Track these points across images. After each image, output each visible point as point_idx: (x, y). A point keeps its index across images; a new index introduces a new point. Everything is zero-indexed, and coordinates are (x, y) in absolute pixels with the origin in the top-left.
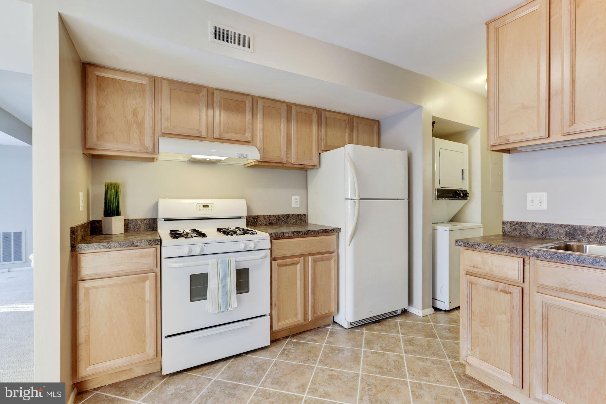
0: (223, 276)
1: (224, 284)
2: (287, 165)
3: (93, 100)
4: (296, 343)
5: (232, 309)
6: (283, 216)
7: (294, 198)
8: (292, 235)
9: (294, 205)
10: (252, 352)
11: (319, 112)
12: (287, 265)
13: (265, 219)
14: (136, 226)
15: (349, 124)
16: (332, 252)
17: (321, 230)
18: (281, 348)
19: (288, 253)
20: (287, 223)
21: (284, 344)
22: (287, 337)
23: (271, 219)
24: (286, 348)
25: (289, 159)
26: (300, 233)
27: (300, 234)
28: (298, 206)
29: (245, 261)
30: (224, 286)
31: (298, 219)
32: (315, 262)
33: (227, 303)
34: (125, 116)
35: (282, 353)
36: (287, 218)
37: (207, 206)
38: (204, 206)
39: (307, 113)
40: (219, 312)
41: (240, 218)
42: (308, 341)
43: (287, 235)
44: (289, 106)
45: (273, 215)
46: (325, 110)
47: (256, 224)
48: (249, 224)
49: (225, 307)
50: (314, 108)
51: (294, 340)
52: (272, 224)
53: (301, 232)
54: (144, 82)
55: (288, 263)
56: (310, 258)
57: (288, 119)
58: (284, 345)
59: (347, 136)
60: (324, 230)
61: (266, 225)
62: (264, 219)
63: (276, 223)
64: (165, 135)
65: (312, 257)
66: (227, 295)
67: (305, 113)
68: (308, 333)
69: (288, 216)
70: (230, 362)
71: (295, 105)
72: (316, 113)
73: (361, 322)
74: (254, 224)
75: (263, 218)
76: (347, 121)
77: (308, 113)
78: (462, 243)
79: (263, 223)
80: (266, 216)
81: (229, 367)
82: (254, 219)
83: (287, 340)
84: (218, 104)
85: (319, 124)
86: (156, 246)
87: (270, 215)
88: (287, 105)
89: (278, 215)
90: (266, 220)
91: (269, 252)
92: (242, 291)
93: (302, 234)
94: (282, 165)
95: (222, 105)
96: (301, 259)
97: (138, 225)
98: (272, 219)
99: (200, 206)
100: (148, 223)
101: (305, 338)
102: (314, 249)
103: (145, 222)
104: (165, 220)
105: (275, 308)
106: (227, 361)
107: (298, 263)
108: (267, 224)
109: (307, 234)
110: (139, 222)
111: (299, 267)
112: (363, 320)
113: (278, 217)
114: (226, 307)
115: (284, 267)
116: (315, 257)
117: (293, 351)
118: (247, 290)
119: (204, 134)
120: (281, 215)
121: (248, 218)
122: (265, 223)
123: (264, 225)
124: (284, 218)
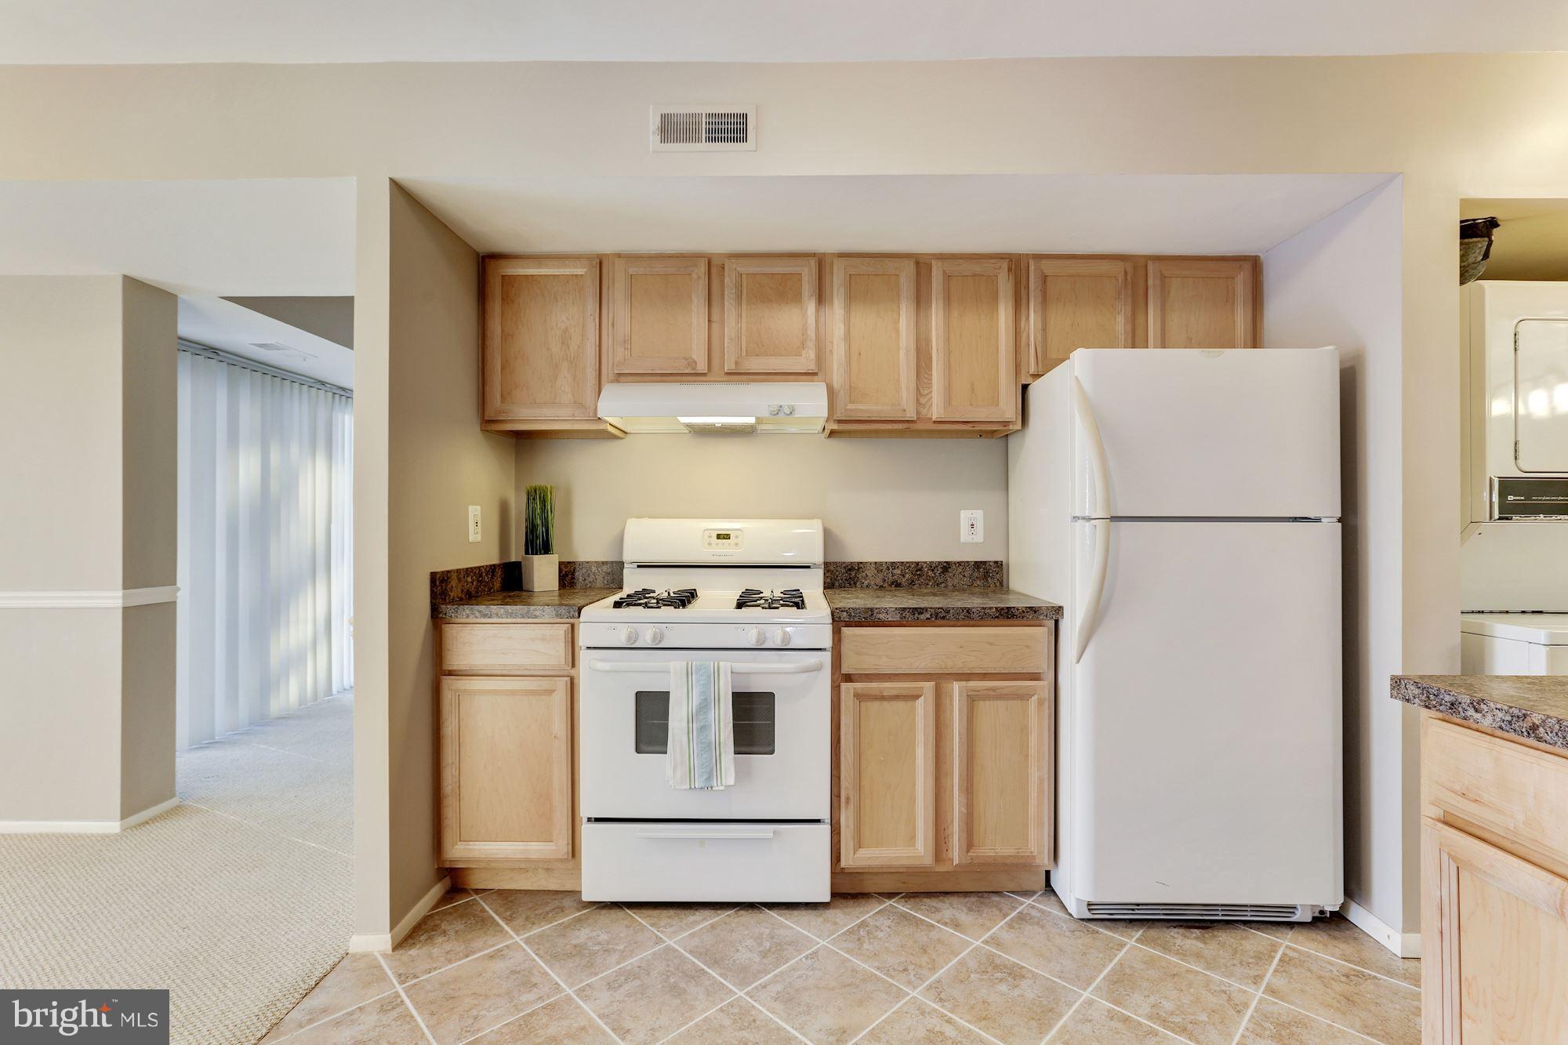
0: (700, 704)
1: (702, 724)
2: (919, 426)
3: (495, 325)
4: (905, 917)
5: (722, 788)
6: (932, 566)
7: (965, 516)
8: (897, 618)
9: (965, 535)
10: (784, 907)
11: (1017, 265)
12: (882, 698)
13: (880, 571)
14: (588, 576)
15: (1130, 287)
16: (1035, 677)
17: (991, 608)
18: (858, 918)
19: (885, 665)
20: (943, 585)
21: (872, 910)
22: (890, 895)
23: (895, 571)
24: (872, 923)
25: (927, 408)
26: (922, 613)
27: (922, 617)
28: (979, 538)
29: (761, 673)
30: (703, 729)
31: (976, 574)
32: (972, 700)
33: (711, 770)
34: (548, 349)
35: (850, 932)
36: (943, 572)
37: (727, 537)
38: (719, 537)
39: (979, 275)
40: (691, 788)
41: (809, 567)
42: (938, 922)
43: (881, 616)
44: (921, 264)
45: (903, 563)
46: (1039, 257)
47: (855, 584)
48: (837, 584)
49: (706, 779)
50: (1004, 256)
51: (902, 907)
52: (898, 585)
53: (927, 611)
54: (580, 271)
55: (885, 693)
56: (956, 687)
57: (921, 300)
58: (868, 913)
59: (1120, 323)
60: (1003, 609)
61: (881, 586)
62: (876, 572)
63: (912, 583)
64: (622, 379)
65: (964, 683)
66: (711, 749)
67: (974, 275)
68: (954, 900)
69: (946, 567)
70: (724, 915)
71: (942, 257)
72: (1010, 270)
73: (1133, 910)
74: (850, 584)
75: (873, 569)
76: (1121, 277)
77: (983, 275)
78: (1417, 691)
79: (873, 583)
80: (881, 564)
81: (713, 927)
82: (850, 570)
83: (885, 902)
84: (734, 291)
85: (1019, 302)
86: (572, 621)
87: (893, 563)
88: (917, 263)
89: (917, 563)
90: (881, 576)
91: (826, 658)
92: (755, 749)
93: (928, 616)
94: (905, 426)
95: (745, 291)
96: (929, 686)
97: (592, 575)
98: (899, 572)
99: (710, 537)
100: (609, 570)
101: (938, 910)
102: (970, 663)
103: (605, 568)
104: (639, 566)
105: (846, 808)
106: (719, 912)
107: (918, 697)
108: (886, 585)
109: (943, 618)
110: (594, 569)
111: (922, 709)
112: (1138, 905)
113: (917, 569)
114: (709, 778)
115: (876, 704)
116: (972, 684)
117: (881, 935)
118: (769, 749)
119: (702, 367)
120: (926, 563)
121: (832, 568)
122: (879, 581)
123: (875, 587)
124: (933, 570)
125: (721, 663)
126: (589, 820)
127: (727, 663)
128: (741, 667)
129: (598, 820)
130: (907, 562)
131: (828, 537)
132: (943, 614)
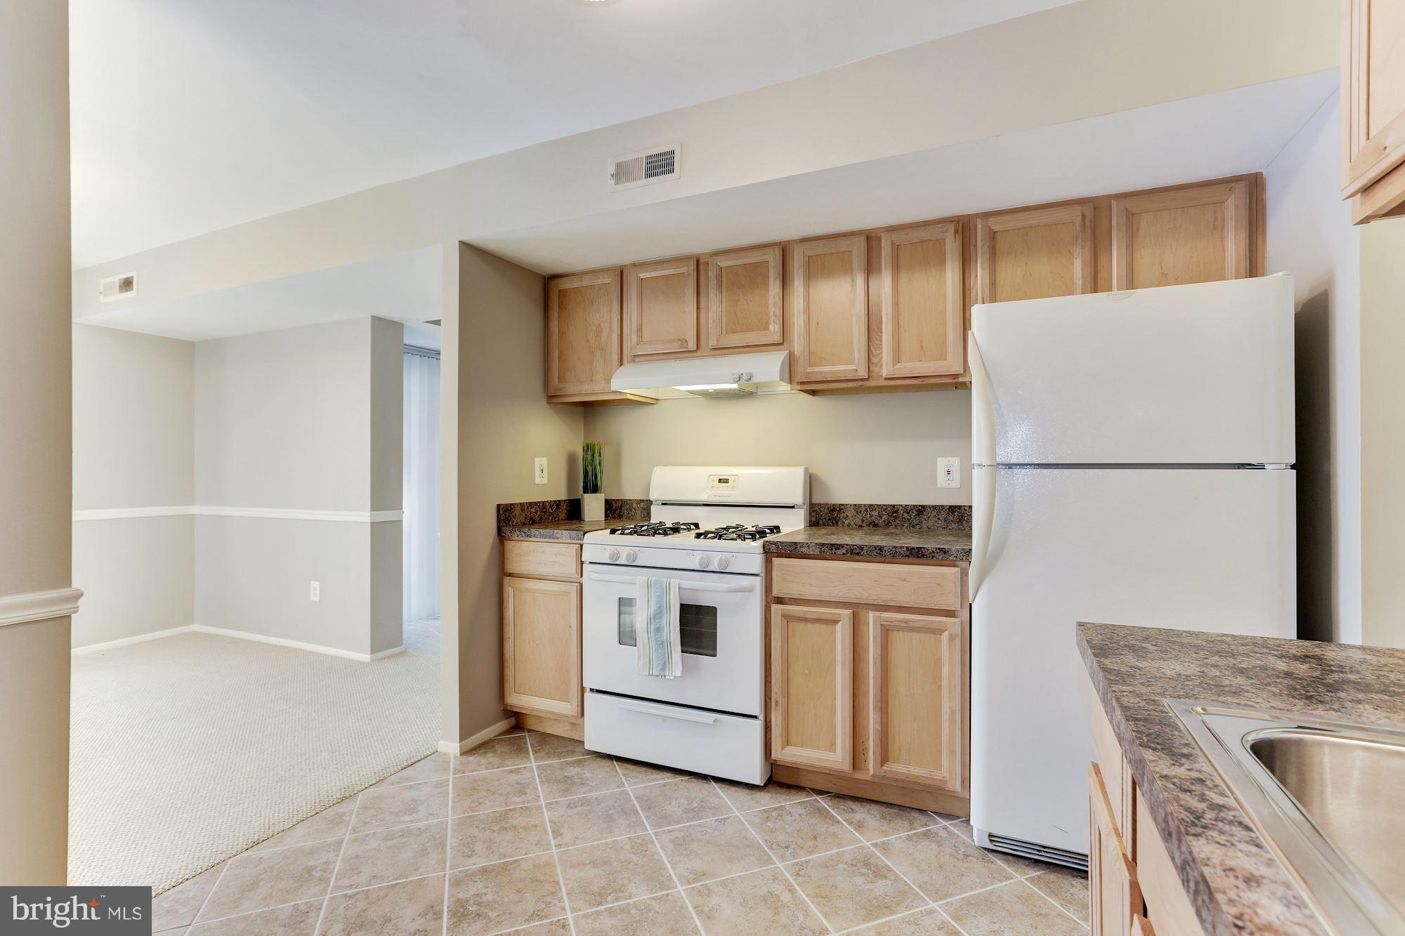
0: (656, 611)
1: (658, 626)
2: (872, 383)
3: (554, 327)
4: (820, 811)
5: (672, 678)
6: (908, 509)
7: (942, 463)
8: (817, 552)
9: (941, 480)
10: (728, 783)
11: (963, 226)
12: (806, 620)
13: (859, 512)
15: (1088, 230)
16: (951, 614)
17: (901, 547)
18: (780, 802)
19: (810, 593)
20: (919, 526)
21: (796, 800)
22: (820, 792)
23: (872, 513)
24: (788, 807)
25: (879, 366)
26: (839, 549)
27: (838, 552)
28: (954, 483)
29: (706, 591)
30: (658, 630)
32: (886, 631)
33: (665, 663)
34: (588, 341)
35: (765, 811)
36: (918, 515)
37: (726, 481)
38: (720, 481)
39: (926, 241)
40: (649, 674)
41: (793, 507)
42: (845, 821)
43: (804, 550)
44: (871, 239)
45: (880, 505)
46: (987, 215)
47: (837, 523)
48: (821, 523)
49: (661, 670)
50: (953, 219)
51: (823, 802)
52: (876, 525)
53: (843, 547)
54: (607, 281)
55: (809, 616)
56: (872, 616)
57: (871, 268)
58: (791, 803)
59: (1078, 268)
60: (913, 548)
61: (860, 526)
62: (855, 513)
63: (889, 524)
64: (637, 359)
65: (878, 614)
66: (663, 645)
67: (922, 242)
68: (875, 808)
69: (921, 510)
70: (679, 779)
71: (891, 229)
72: (956, 231)
74: (832, 523)
75: (853, 510)
76: (1078, 222)
77: (931, 240)
79: (852, 523)
80: (861, 506)
81: (665, 785)
82: (832, 511)
83: (813, 796)
84: (715, 282)
85: (966, 262)
86: (580, 542)
87: (871, 505)
88: (868, 238)
89: (893, 506)
90: (860, 517)
92: (704, 651)
93: (844, 552)
94: (860, 383)
96: (846, 613)
97: (633, 510)
98: (876, 513)
99: (713, 481)
101: (853, 811)
102: (885, 596)
103: (642, 505)
104: (663, 504)
105: (776, 709)
106: (677, 776)
107: (836, 622)
108: (864, 525)
109: (858, 554)
110: (634, 505)
111: (842, 633)
113: (893, 511)
114: (663, 669)
115: (802, 625)
116: (886, 615)
117: (788, 818)
118: (712, 653)
119: (692, 345)
120: (901, 506)
121: (816, 508)
122: (858, 521)
123: (855, 526)
124: (908, 513)
125: (672, 580)
126: (592, 690)
127: (676, 580)
128: (685, 584)
129: (599, 691)
130: (884, 505)
131: (811, 482)
132: (858, 551)
